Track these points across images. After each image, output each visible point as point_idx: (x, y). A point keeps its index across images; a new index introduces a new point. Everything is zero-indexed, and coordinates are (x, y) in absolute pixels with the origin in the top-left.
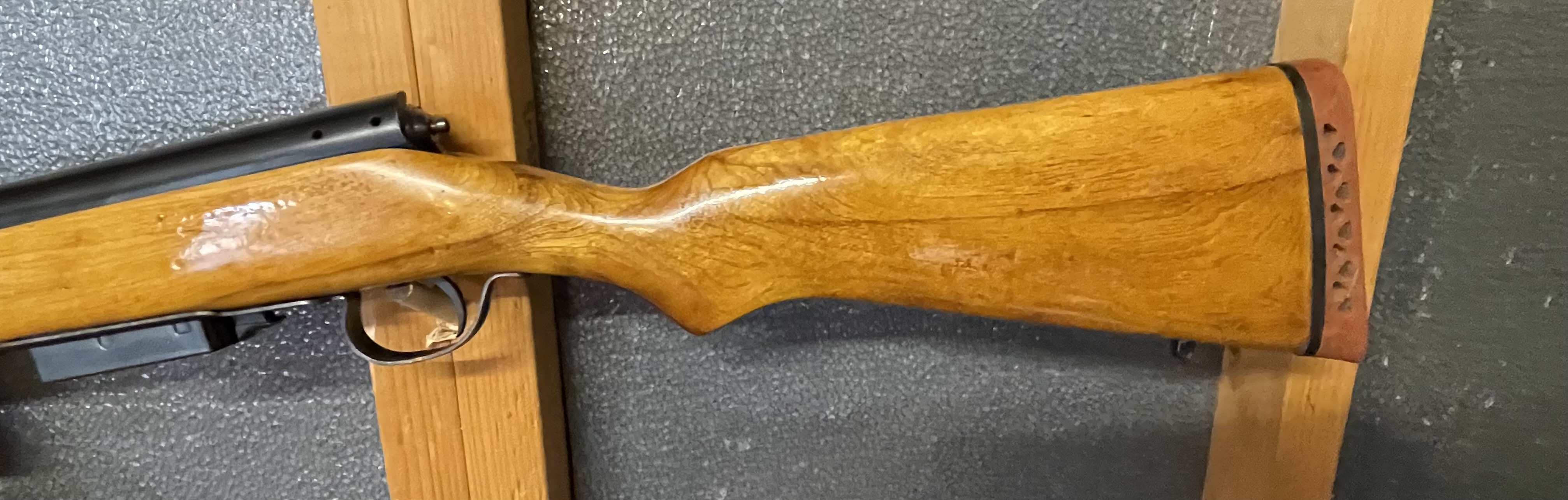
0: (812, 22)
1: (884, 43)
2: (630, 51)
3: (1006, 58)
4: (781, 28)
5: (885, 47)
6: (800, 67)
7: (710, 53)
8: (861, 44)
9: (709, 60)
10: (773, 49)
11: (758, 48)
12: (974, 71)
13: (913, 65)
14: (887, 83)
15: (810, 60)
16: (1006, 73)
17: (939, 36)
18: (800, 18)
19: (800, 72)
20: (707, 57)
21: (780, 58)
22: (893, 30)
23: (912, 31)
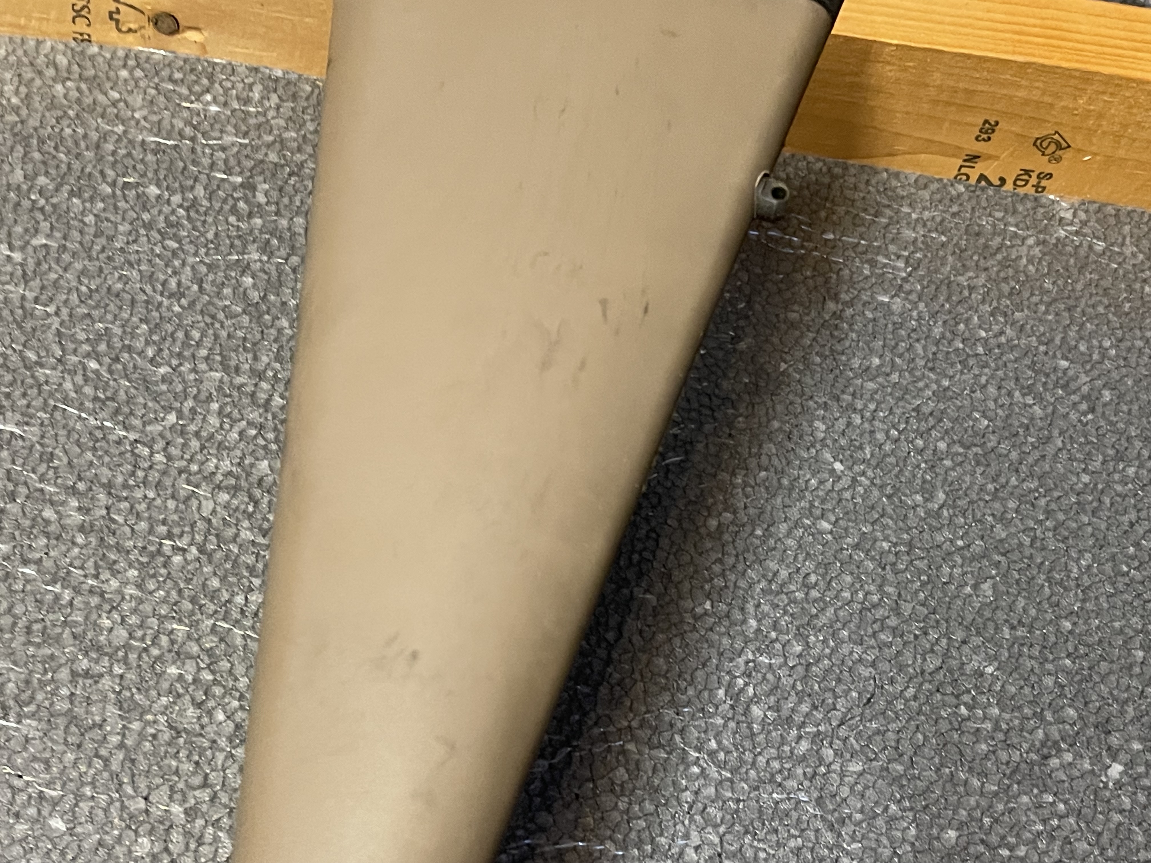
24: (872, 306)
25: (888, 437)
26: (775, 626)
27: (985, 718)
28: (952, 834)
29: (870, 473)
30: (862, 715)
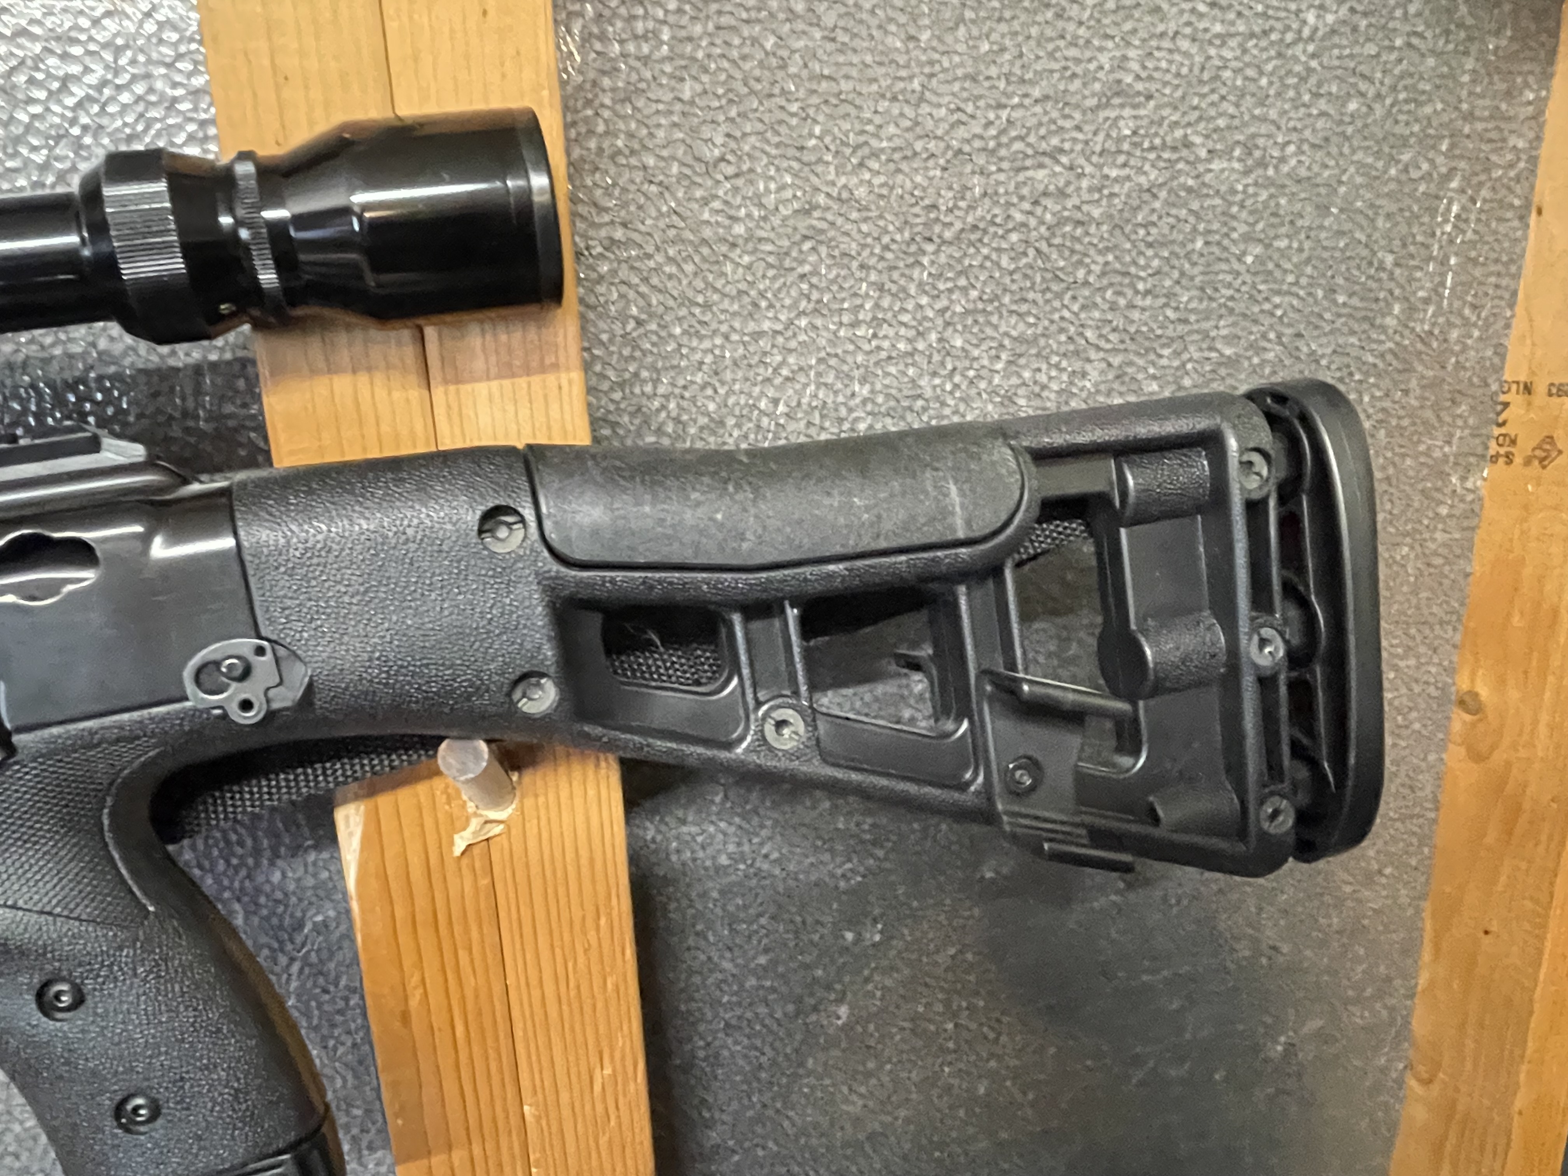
0: (964, 290)
1: (1062, 318)
2: (707, 344)
3: (1213, 334)
4: (924, 300)
5: (1064, 325)
6: (948, 359)
7: (822, 342)
8: (1031, 320)
9: (823, 354)
10: (912, 333)
11: (891, 332)
12: (1177, 354)
13: (1098, 348)
14: (1065, 377)
15: (963, 349)
16: (1214, 355)
17: (1131, 306)
18: (950, 285)
19: (949, 367)
20: (819, 349)
21: (921, 346)
22: (1074, 298)
23: (1099, 300)
24: (1389, 298)
25: (1277, 306)
26: (1112, 195)
27: (1050, 378)
28: (958, 342)
29: (1244, 289)
30: (1046, 270)
